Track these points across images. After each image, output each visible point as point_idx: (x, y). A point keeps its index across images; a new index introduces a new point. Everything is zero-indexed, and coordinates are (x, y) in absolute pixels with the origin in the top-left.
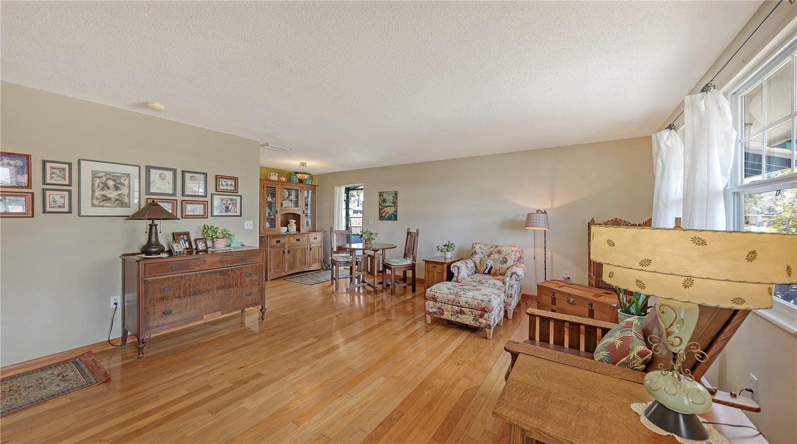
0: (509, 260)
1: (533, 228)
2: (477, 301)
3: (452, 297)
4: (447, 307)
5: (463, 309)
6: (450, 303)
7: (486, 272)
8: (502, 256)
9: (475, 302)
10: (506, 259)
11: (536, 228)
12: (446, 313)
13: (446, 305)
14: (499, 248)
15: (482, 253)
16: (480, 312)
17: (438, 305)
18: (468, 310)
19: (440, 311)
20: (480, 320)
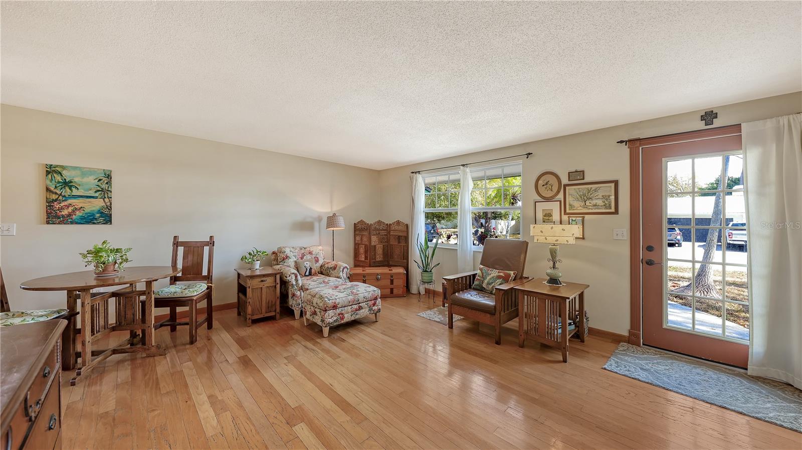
0: (320, 259)
1: (332, 229)
2: (371, 293)
3: (351, 298)
4: (347, 310)
5: (360, 305)
6: (351, 304)
7: (307, 273)
8: (314, 256)
9: (370, 295)
10: (317, 258)
11: (335, 229)
12: (346, 315)
13: (346, 308)
14: (308, 249)
15: (295, 256)
16: (373, 301)
17: (338, 311)
18: (364, 303)
19: (340, 317)
20: (374, 308)
